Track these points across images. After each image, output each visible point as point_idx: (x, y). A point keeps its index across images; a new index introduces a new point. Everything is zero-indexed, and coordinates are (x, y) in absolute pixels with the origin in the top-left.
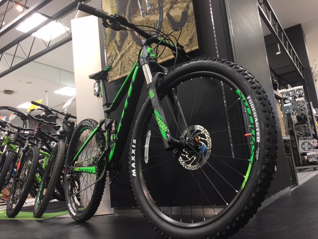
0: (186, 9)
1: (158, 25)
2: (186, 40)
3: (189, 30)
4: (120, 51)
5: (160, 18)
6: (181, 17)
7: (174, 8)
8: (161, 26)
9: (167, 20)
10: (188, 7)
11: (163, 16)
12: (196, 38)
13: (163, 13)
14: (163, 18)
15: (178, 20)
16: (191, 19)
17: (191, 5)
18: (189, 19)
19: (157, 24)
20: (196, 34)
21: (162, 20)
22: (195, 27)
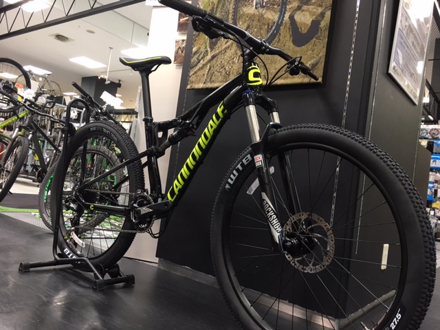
0: (319, 18)
2: (307, 63)
3: (315, 51)
4: (212, 48)
5: (279, 19)
6: (309, 26)
7: (303, 11)
8: (278, 32)
9: (288, 25)
10: (322, 14)
11: (284, 17)
12: (321, 66)
13: (285, 13)
14: (283, 20)
15: (304, 30)
19: (272, 27)
20: (323, 60)
21: (282, 22)
22: (324, 50)
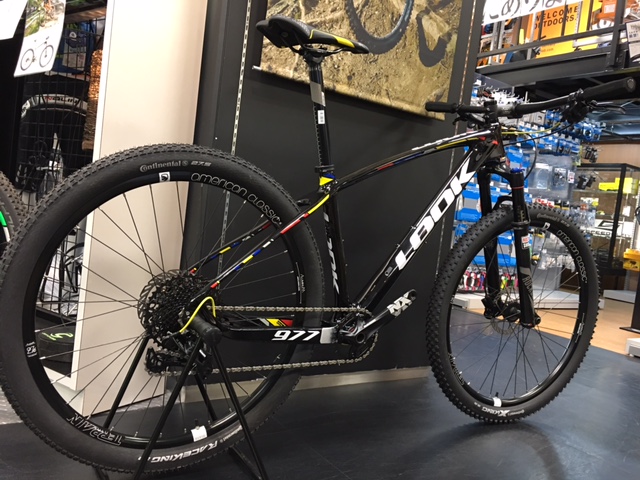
0: (446, 38)
1: (399, 23)
2: (432, 91)
3: (440, 79)
5: (405, 13)
6: (436, 43)
7: (431, 18)
8: (403, 32)
9: (415, 29)
10: (449, 35)
11: (410, 14)
13: (412, 9)
14: (409, 17)
15: (431, 46)
17: (455, 37)
18: (445, 60)
19: (397, 20)
20: (447, 93)
21: (408, 20)
22: (448, 82)
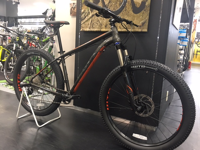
2: (140, 22)
3: (144, 17)
4: (92, 11)
6: (140, 4)
8: (125, 5)
9: (130, 2)
12: (147, 24)
15: (138, 6)
16: (147, 9)
18: (145, 9)
19: (122, 3)
20: (148, 21)
22: (148, 16)
